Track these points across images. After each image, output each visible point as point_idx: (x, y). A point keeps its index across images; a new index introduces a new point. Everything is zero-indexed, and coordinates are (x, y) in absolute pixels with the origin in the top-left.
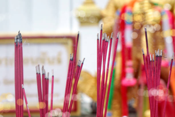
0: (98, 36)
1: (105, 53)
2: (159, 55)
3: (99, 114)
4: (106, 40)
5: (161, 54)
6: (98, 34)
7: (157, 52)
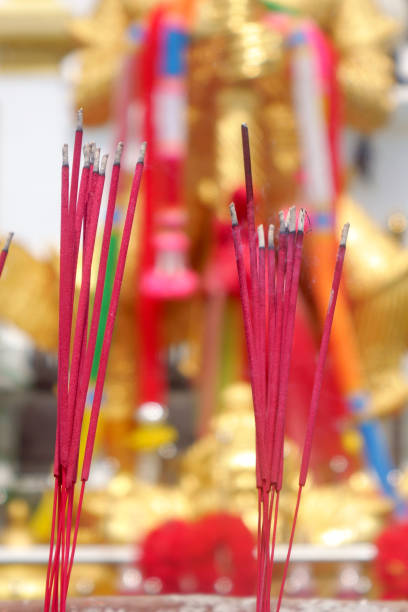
0: (65, 153)
1: (89, 222)
2: (292, 229)
3: (66, 452)
4: (95, 170)
5: (301, 226)
6: (66, 146)
7: (286, 213)
